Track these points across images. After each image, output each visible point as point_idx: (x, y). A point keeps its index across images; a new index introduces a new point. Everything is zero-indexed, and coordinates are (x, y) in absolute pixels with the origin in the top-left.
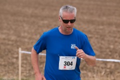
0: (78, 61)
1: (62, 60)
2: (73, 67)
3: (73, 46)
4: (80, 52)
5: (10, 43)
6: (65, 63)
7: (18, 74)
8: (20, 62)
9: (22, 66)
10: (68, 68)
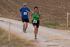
0: (27, 13)
1: (24, 13)
2: (26, 14)
3: (26, 10)
4: (28, 11)
6: (25, 13)
7: (66, 23)
10: (25, 14)
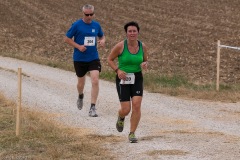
5: (205, 33)
8: (218, 61)
9: (221, 67)
